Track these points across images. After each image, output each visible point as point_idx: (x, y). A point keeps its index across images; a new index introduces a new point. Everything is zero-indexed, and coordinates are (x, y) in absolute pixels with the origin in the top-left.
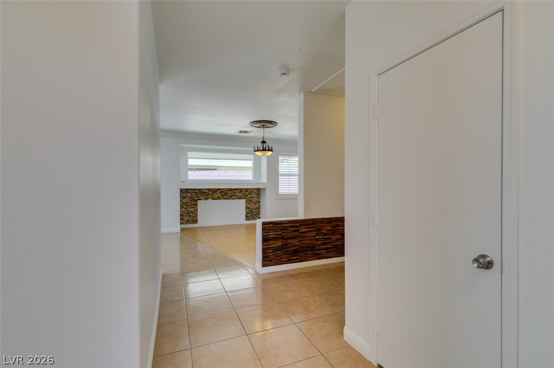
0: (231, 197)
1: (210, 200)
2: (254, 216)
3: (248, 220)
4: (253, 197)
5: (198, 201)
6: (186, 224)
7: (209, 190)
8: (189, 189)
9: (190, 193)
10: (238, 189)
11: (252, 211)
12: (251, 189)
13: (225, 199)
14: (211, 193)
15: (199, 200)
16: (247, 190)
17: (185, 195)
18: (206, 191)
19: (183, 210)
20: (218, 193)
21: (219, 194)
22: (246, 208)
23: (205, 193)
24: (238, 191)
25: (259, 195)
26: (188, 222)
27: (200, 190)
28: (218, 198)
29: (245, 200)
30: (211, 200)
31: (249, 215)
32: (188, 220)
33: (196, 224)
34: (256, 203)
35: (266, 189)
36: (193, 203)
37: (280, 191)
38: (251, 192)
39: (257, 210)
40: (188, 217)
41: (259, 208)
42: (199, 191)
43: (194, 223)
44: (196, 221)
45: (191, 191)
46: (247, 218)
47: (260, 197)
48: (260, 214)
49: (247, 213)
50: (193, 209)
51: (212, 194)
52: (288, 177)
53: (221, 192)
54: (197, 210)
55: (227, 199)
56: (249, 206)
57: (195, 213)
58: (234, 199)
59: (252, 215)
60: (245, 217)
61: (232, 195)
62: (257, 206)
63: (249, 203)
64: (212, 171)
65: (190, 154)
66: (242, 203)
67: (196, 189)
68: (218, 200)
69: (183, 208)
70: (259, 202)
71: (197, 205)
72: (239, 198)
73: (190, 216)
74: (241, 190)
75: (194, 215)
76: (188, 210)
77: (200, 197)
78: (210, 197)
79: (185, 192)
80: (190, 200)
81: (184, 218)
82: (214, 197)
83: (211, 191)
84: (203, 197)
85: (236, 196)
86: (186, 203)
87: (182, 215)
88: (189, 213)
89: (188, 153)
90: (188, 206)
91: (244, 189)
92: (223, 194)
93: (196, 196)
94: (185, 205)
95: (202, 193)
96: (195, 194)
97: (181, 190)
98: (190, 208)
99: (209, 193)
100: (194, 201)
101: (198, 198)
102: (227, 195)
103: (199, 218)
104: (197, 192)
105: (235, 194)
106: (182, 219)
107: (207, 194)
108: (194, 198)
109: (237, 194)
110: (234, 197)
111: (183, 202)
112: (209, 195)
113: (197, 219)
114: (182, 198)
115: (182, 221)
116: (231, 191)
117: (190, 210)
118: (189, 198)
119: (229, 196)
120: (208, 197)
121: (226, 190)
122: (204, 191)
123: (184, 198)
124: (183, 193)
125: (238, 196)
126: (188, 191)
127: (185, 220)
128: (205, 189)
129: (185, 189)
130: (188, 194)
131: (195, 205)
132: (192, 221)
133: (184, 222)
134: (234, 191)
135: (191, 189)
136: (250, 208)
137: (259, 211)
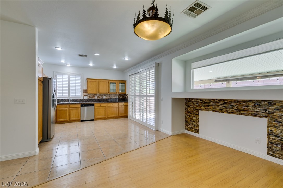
0: (238, 112)
1: (211, 112)
3: (273, 156)
5: (200, 111)
6: (190, 131)
7: (210, 100)
8: (192, 99)
9: (192, 102)
10: (251, 101)
11: (282, 142)
12: (281, 102)
13: (229, 113)
14: (211, 104)
16: (271, 103)
17: (189, 104)
18: (207, 101)
19: (188, 117)
20: (220, 104)
21: (221, 106)
22: (269, 134)
23: (205, 103)
24: (252, 104)
26: (191, 129)
28: (220, 111)
29: (265, 120)
30: (212, 111)
31: (277, 148)
32: (191, 128)
33: (197, 134)
36: (195, 112)
38: (282, 107)
40: (191, 125)
42: (200, 101)
43: (196, 133)
44: (197, 131)
45: (193, 100)
49: (271, 142)
50: (194, 118)
51: (213, 105)
53: (225, 103)
55: (233, 113)
56: (276, 131)
58: (245, 114)
60: (265, 148)
61: (240, 108)
63: (276, 127)
65: (194, 65)
67: (198, 99)
68: (220, 113)
69: (188, 115)
71: (198, 115)
72: (253, 115)
73: (192, 124)
74: (257, 103)
75: (196, 125)
76: (192, 118)
77: (202, 107)
78: (211, 108)
79: (189, 101)
80: (193, 109)
81: (188, 125)
82: (215, 109)
83: (212, 101)
84: (204, 108)
85: (247, 111)
86: (190, 112)
87: (186, 122)
88: (192, 121)
89: (192, 64)
90: (192, 115)
91: (265, 101)
92: (227, 106)
93: (198, 106)
94: (189, 113)
95: (203, 103)
96: (196, 104)
97: (186, 99)
98: (192, 116)
99: (210, 104)
100: (196, 110)
101: (200, 108)
102: (233, 108)
103: (200, 128)
104: (199, 101)
105: (245, 107)
106: (186, 125)
107: (208, 105)
108: (196, 108)
109: (248, 107)
110: (244, 112)
111: (187, 110)
112: (210, 105)
113: (198, 129)
114: (187, 106)
115: (187, 127)
116: (238, 103)
117: (193, 118)
118: (192, 107)
119: (235, 110)
120: (209, 107)
121: (231, 101)
122: (204, 101)
123: (189, 106)
124: (188, 102)
125: (251, 111)
126: (191, 100)
127: (189, 127)
128: (205, 99)
129: (190, 99)
130: (192, 103)
131: (197, 115)
132: (194, 129)
133: (189, 129)
134: (244, 103)
135: (194, 99)
136: (278, 137)
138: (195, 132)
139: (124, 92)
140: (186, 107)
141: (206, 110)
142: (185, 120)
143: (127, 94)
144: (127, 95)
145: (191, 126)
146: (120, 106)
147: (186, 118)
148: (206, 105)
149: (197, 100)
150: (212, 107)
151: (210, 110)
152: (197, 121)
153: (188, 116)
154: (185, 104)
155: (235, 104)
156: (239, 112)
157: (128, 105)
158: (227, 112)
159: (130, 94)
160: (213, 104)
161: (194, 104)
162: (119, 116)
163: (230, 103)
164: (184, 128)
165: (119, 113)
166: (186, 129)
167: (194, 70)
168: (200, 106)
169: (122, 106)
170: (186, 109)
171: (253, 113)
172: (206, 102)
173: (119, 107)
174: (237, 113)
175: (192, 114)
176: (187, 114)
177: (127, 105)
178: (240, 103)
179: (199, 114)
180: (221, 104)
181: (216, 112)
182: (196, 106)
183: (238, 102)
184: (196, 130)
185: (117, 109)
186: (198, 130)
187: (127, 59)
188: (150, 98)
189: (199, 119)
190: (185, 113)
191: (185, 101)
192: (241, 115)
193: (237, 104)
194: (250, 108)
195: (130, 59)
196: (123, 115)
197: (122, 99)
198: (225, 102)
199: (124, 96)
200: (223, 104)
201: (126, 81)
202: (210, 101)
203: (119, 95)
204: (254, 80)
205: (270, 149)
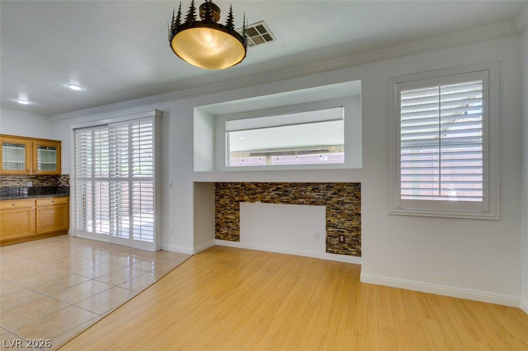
0: (294, 200)
1: (258, 203)
2: (346, 246)
3: (332, 252)
4: (343, 203)
5: (241, 203)
6: (224, 239)
7: (256, 184)
8: (227, 183)
9: (228, 188)
10: (309, 184)
11: (340, 233)
12: (338, 184)
13: (284, 202)
14: (259, 190)
15: (242, 201)
16: (329, 186)
17: (222, 192)
18: (253, 186)
19: (220, 216)
20: (271, 190)
21: (272, 194)
22: (328, 226)
23: (250, 189)
24: (310, 188)
25: (357, 198)
26: (226, 237)
27: (243, 184)
28: (272, 200)
29: (324, 208)
30: (260, 202)
31: (335, 241)
32: (227, 234)
33: (236, 243)
34: (349, 215)
36: (233, 205)
37: (403, 192)
38: (339, 191)
39: (353, 234)
40: (226, 228)
41: (358, 229)
42: (242, 186)
43: (235, 241)
44: (236, 238)
45: (230, 185)
46: (330, 247)
47: (359, 204)
48: (360, 244)
49: (329, 236)
50: (232, 217)
51: (261, 193)
52: (437, 150)
53: (278, 189)
54: (239, 218)
55: (288, 202)
56: (334, 221)
57: (236, 222)
58: (302, 203)
59: (340, 242)
60: (324, 245)
61: (298, 195)
62: (355, 224)
63: (333, 215)
64: (322, 154)
65: (230, 125)
66: (319, 214)
67: (237, 183)
68: (272, 204)
69: (220, 212)
70: (358, 215)
71: (238, 210)
72: (311, 203)
73: (229, 227)
74: (315, 187)
75: (235, 228)
76: (227, 216)
77: (244, 196)
78: (258, 198)
79: (222, 187)
80: (229, 201)
81: (221, 230)
82: (265, 198)
83: (260, 186)
84: (247, 197)
85: (305, 198)
86: (224, 206)
87: (217, 225)
88: (228, 222)
89: (227, 122)
90: (227, 211)
91: (324, 184)
92: (281, 193)
93: (237, 194)
94: (223, 209)
95: (247, 190)
96: (235, 192)
97: (217, 184)
98: (228, 213)
99: (257, 191)
100: (235, 203)
101: (241, 199)
102: (287, 196)
103: (242, 233)
104: (239, 187)
105: (303, 193)
106: (217, 231)
107: (254, 192)
108: (235, 198)
109: (307, 193)
110: (301, 200)
111: (219, 203)
112: (256, 193)
113: (239, 235)
114: (218, 197)
115: (218, 234)
116: (295, 188)
117: (229, 217)
118: (228, 197)
119: (292, 197)
120: (255, 196)
121: (286, 185)
122: (248, 186)
123: (222, 196)
124: (220, 188)
125: (310, 198)
126: (226, 186)
127: (222, 232)
128: (250, 183)
129: (223, 183)
130: (227, 191)
131: (236, 210)
132: (231, 235)
133: (222, 237)
134: (302, 187)
135: (231, 183)
136: (336, 227)
137: (358, 236)
138: (233, 239)
139: (55, 170)
140: (217, 199)
141: (251, 202)
142: (214, 222)
143: (65, 175)
144: (62, 177)
145: (226, 231)
146: (43, 208)
147: (216, 218)
148: (251, 192)
149: (236, 185)
150: (260, 195)
151: (257, 201)
152: (237, 220)
153: (221, 214)
154: (216, 193)
155: (291, 189)
156: (296, 201)
157: (67, 204)
158: (281, 202)
159: (77, 174)
160: (262, 191)
161: (231, 191)
162: (38, 232)
163: (285, 188)
164: (214, 235)
165: (38, 224)
166: (218, 238)
167: (230, 133)
168: (242, 196)
169: (47, 206)
170: (217, 201)
171: (312, 200)
172: (250, 187)
173: (38, 209)
174: (293, 202)
175: (228, 209)
176: (218, 211)
177: (66, 202)
178: (297, 188)
179: (239, 208)
180: (273, 191)
181: (265, 202)
182: (234, 196)
183: (294, 186)
184: (236, 235)
185: (32, 216)
186: (239, 237)
187: (75, 87)
188: (142, 184)
189: (239, 216)
190: (214, 208)
191: (215, 188)
192: (299, 204)
193: (293, 189)
194: (308, 193)
195: (85, 89)
196: (50, 230)
197: (46, 187)
198: (279, 186)
199: (53, 179)
200: (276, 190)
201: (60, 142)
202: (257, 186)
203: (36, 177)
204: (298, 156)
205: (329, 244)
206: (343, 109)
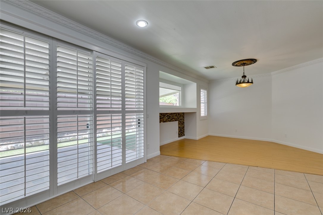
3: (179, 137)
4: (181, 119)
10: (174, 113)
11: (181, 130)
12: (181, 113)
16: (179, 114)
20: (166, 116)
21: (166, 118)
22: (179, 128)
24: (175, 115)
25: (184, 117)
28: (166, 121)
29: (178, 122)
34: (182, 123)
35: (196, 112)
37: (201, 114)
38: (181, 115)
41: (184, 127)
47: (184, 119)
48: (184, 132)
49: (179, 131)
51: (163, 118)
52: (204, 104)
55: (170, 121)
56: (180, 126)
59: (181, 133)
60: (178, 135)
61: (172, 118)
63: (180, 124)
66: (176, 124)
68: (166, 123)
70: (184, 123)
72: (175, 121)
82: (164, 120)
91: (178, 113)
102: (170, 118)
110: (173, 120)
112: (161, 118)
120: (161, 120)
121: (170, 114)
125: (175, 119)
136: (180, 128)
137: (184, 130)
151: (161, 122)
155: (171, 116)
183: (172, 114)
194: (175, 117)
205: (179, 134)
206: (181, 87)
